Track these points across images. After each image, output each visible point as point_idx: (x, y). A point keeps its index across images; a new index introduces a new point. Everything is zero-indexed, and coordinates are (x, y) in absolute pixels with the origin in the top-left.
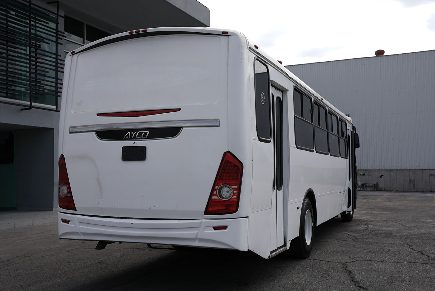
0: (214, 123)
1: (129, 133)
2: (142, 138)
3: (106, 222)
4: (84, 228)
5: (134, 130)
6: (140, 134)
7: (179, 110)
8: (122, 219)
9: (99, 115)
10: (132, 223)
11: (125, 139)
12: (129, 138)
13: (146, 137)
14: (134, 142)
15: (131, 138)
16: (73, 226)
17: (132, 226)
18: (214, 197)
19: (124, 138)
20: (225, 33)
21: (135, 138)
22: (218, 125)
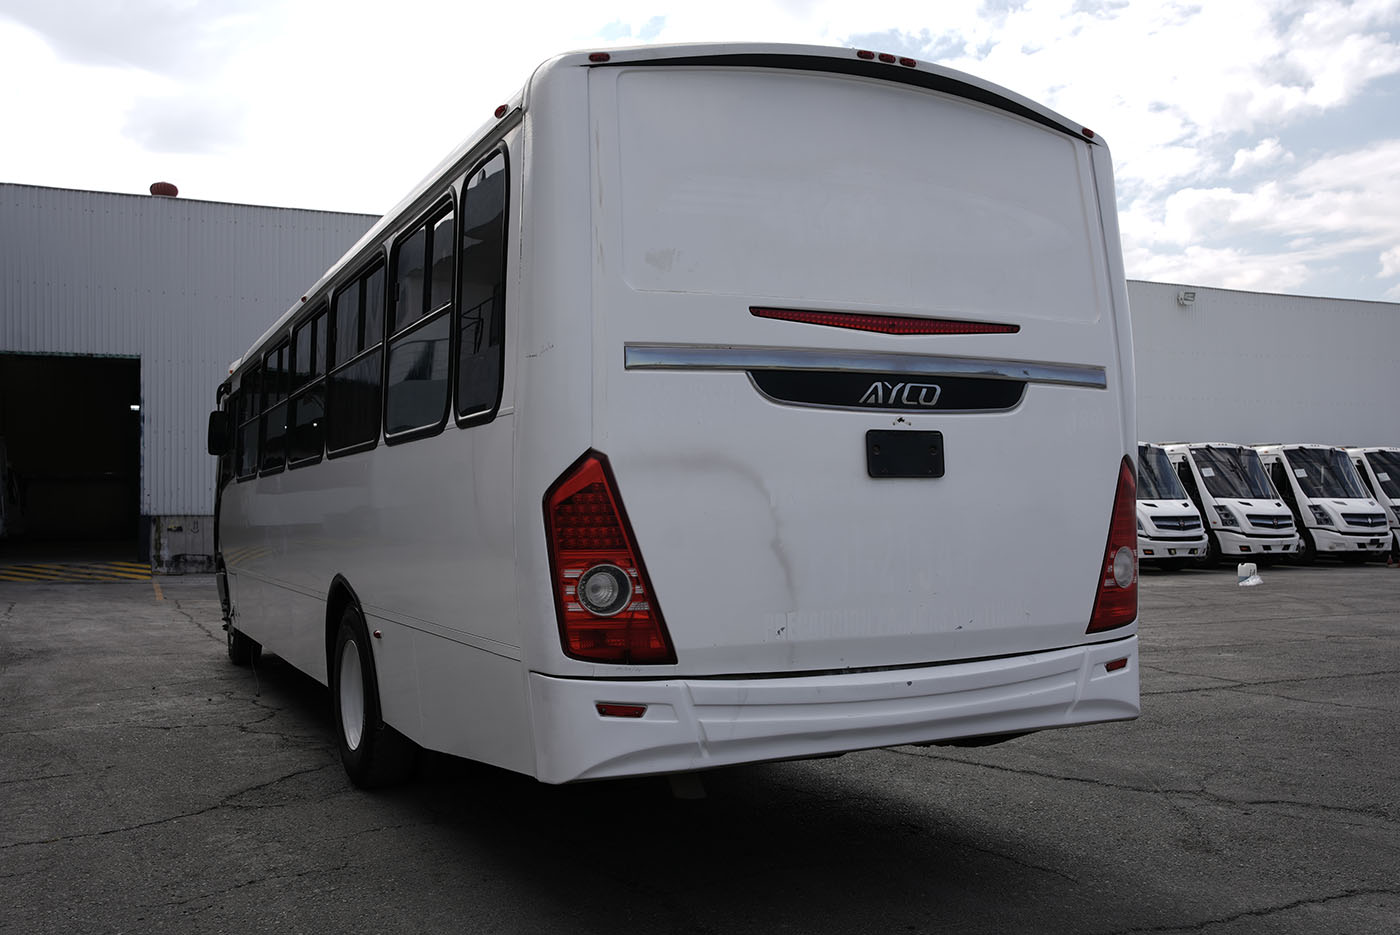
0: (1092, 378)
1: (879, 384)
2: (919, 407)
3: (819, 690)
4: (721, 725)
5: (894, 378)
6: (914, 394)
7: (1014, 329)
8: (866, 672)
9: (757, 311)
10: (910, 683)
11: (865, 404)
12: (880, 401)
13: (934, 402)
14: (898, 416)
15: (884, 405)
16: (676, 721)
17: (910, 691)
18: (1108, 583)
19: (861, 401)
20: (1087, 136)
21: (898, 405)
22: (1103, 383)
